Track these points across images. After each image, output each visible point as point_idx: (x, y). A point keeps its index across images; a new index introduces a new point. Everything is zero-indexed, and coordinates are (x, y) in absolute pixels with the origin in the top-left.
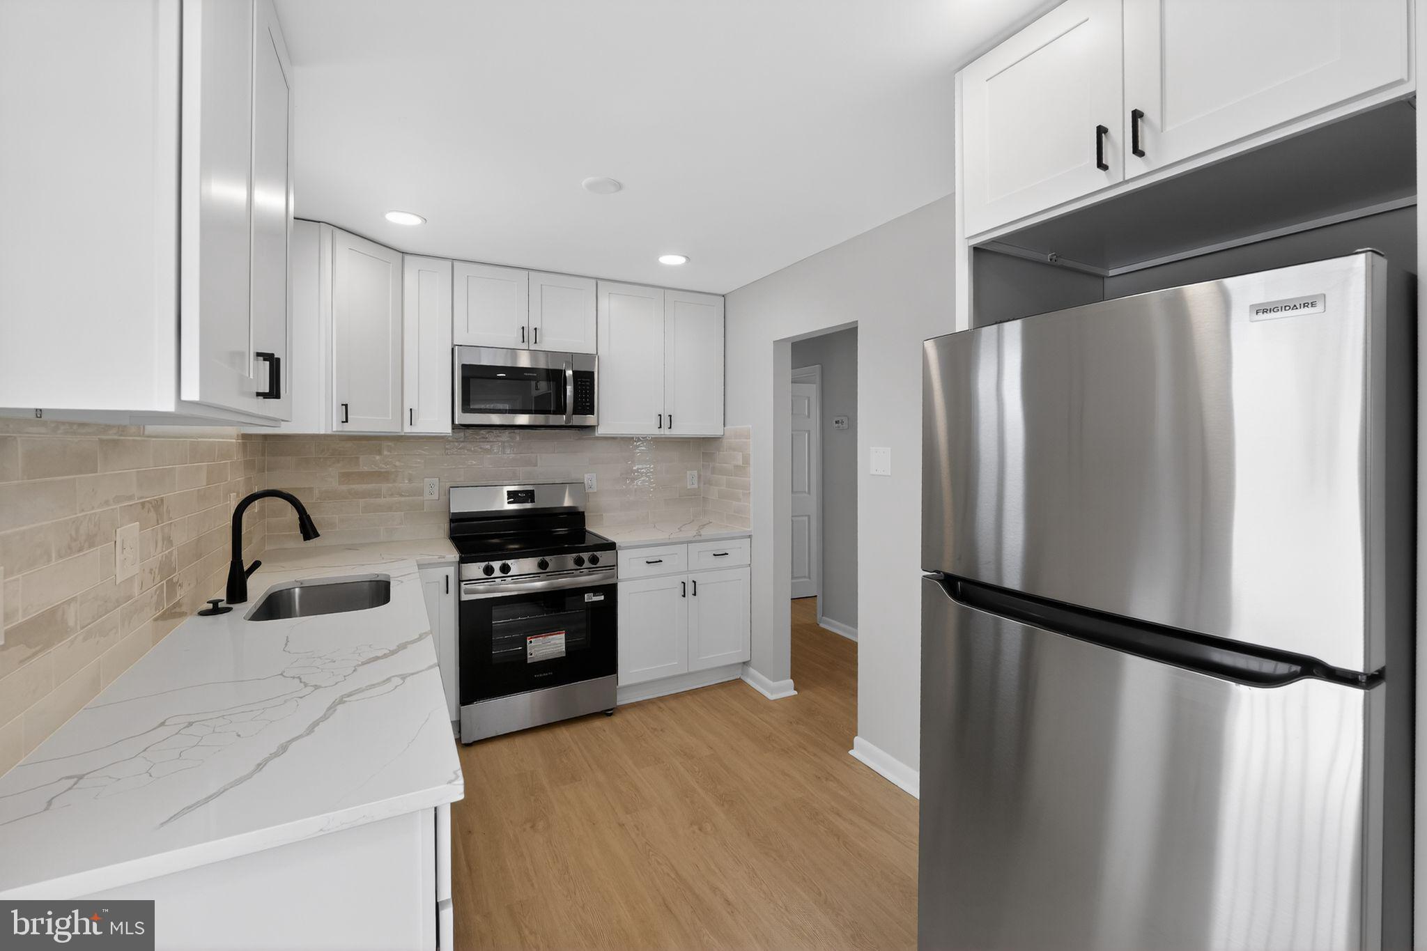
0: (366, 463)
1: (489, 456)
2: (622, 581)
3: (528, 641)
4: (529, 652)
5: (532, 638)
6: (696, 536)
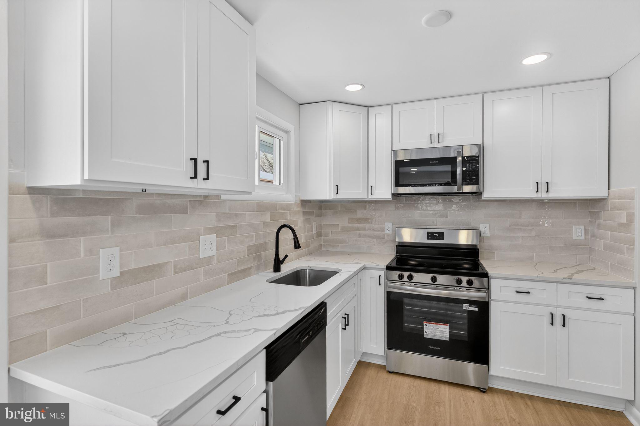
0: (360, 214)
1: (418, 211)
2: (493, 300)
3: (424, 324)
4: (425, 331)
5: (426, 323)
6: (565, 278)
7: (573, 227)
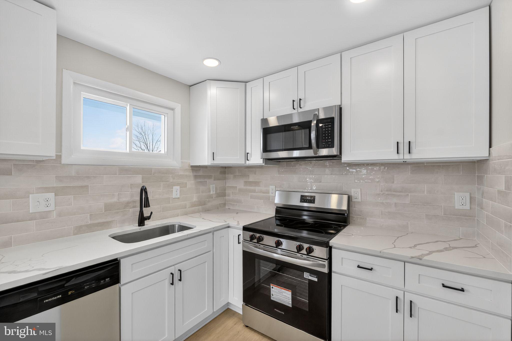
1: (296, 176)
2: (334, 271)
3: (271, 286)
4: (271, 293)
5: (273, 285)
6: (414, 258)
7: (455, 195)
